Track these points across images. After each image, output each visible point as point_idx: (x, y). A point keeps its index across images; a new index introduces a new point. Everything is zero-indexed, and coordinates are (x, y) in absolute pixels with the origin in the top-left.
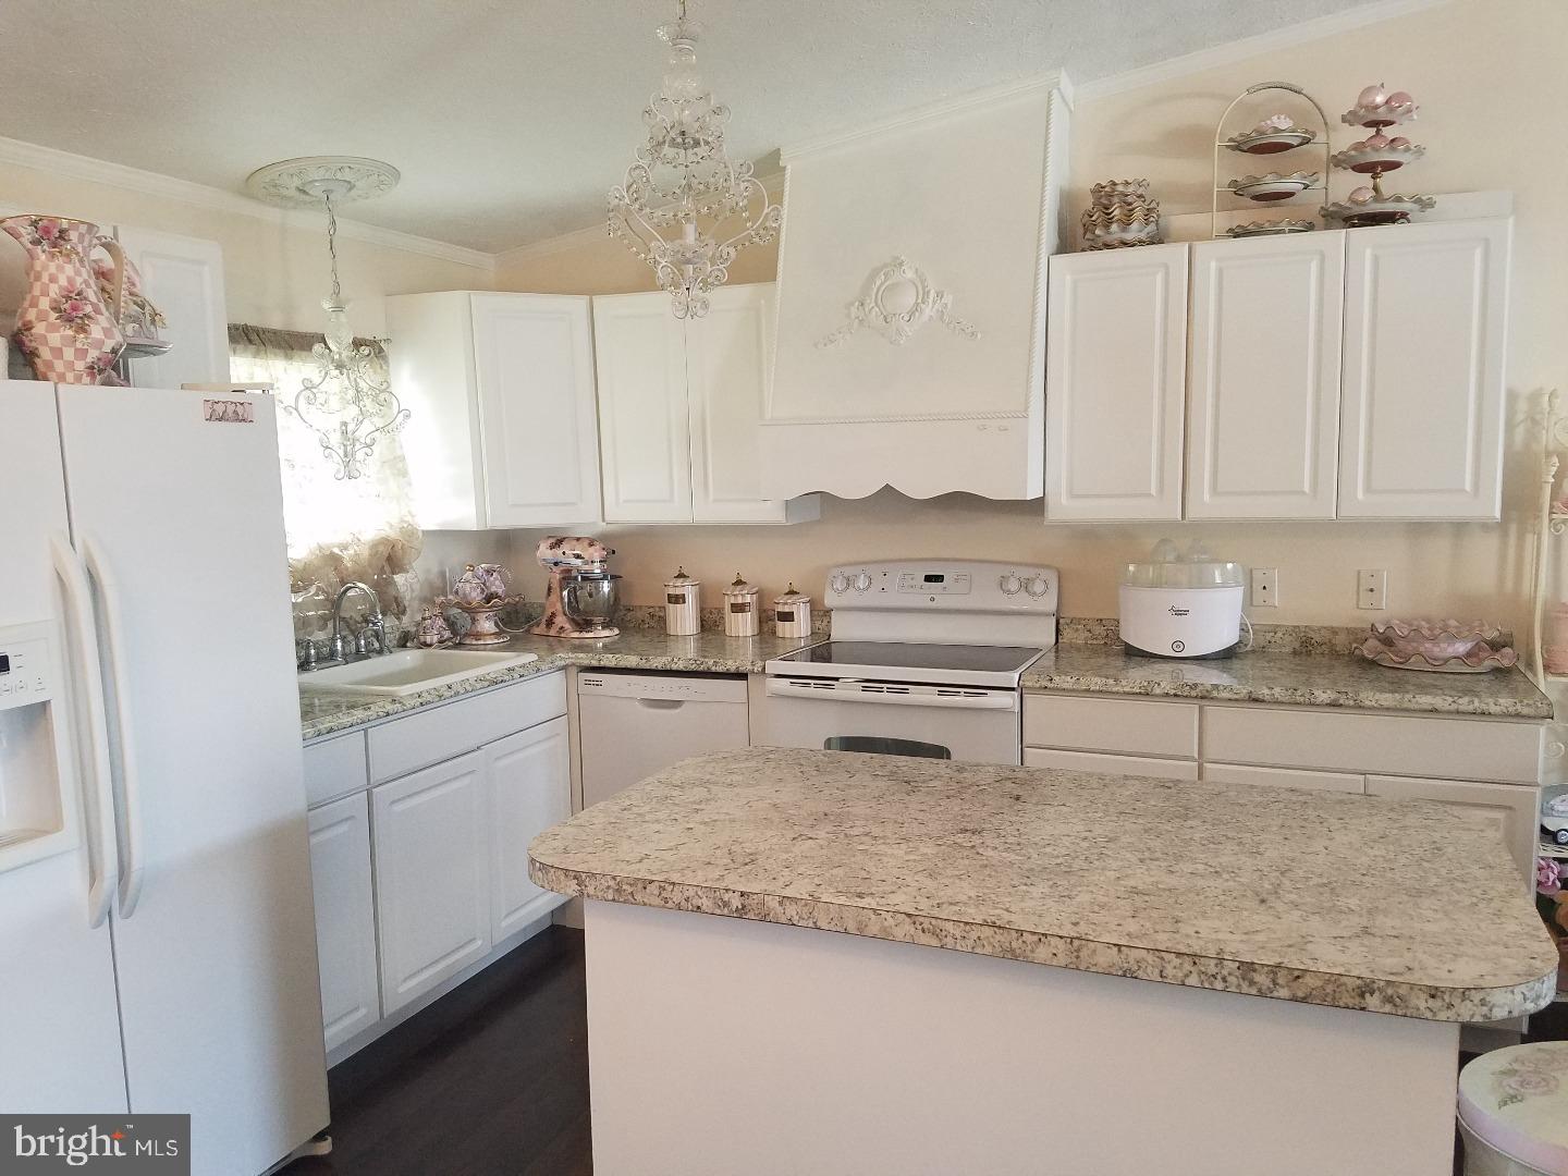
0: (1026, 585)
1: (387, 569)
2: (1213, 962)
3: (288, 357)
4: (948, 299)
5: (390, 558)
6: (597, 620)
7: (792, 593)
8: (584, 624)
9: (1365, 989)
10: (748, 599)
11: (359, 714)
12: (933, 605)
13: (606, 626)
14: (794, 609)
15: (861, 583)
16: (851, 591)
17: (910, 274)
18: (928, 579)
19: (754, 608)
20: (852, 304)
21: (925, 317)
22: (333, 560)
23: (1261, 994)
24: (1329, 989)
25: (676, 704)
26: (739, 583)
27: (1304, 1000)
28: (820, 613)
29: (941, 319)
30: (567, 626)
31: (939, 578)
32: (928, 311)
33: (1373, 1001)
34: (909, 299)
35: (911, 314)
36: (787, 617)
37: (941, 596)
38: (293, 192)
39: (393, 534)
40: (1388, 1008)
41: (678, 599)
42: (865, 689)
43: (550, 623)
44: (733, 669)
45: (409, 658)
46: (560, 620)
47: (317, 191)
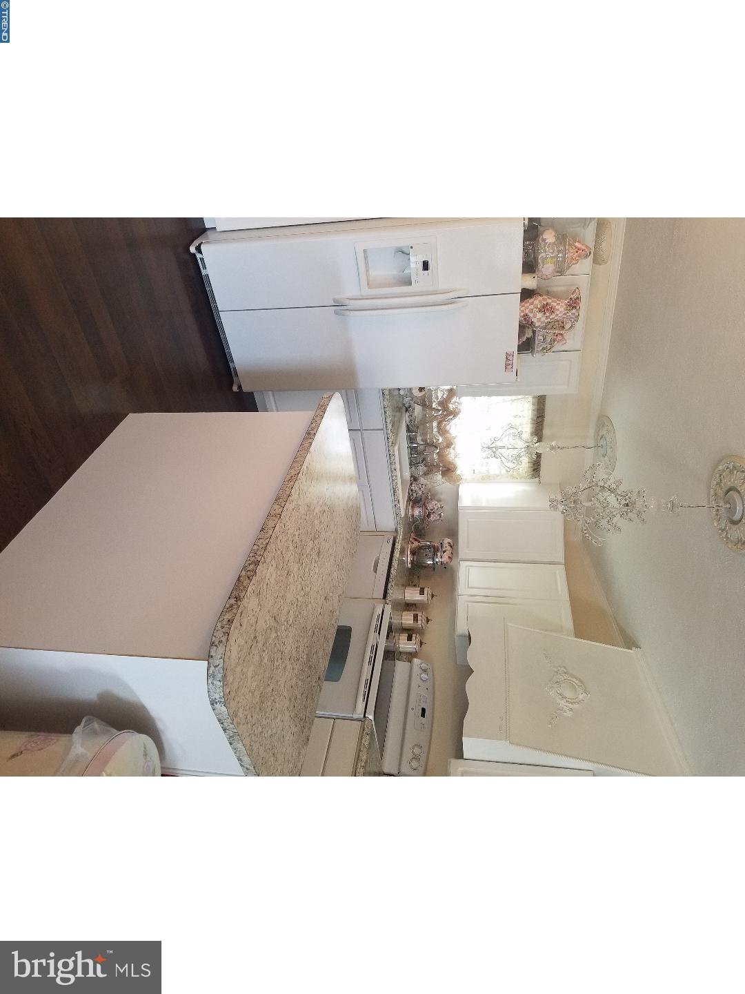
0: (416, 758)
1: (444, 469)
2: (262, 553)
3: (532, 419)
4: (569, 714)
5: (448, 470)
6: (415, 557)
7: (421, 644)
8: (413, 553)
9: (238, 599)
10: (419, 622)
11: (390, 426)
12: (410, 710)
13: (412, 562)
14: (413, 642)
15: (424, 676)
16: (420, 671)
17: (581, 697)
18: (424, 710)
19: (415, 625)
20: (565, 668)
21: (559, 701)
22: (449, 445)
23: (244, 567)
24: (242, 588)
25: (375, 570)
26: (428, 620)
27: (239, 579)
28: (411, 656)
29: (559, 709)
30: (414, 546)
31: (423, 715)
32: (562, 703)
33: (232, 601)
34: (568, 694)
35: (560, 694)
36: (410, 639)
37: (414, 715)
38: (601, 434)
39: (458, 472)
40: (227, 606)
41: (422, 592)
42: (373, 646)
43: (416, 540)
44: (388, 591)
45: (407, 475)
46: (416, 544)
47: (602, 442)
